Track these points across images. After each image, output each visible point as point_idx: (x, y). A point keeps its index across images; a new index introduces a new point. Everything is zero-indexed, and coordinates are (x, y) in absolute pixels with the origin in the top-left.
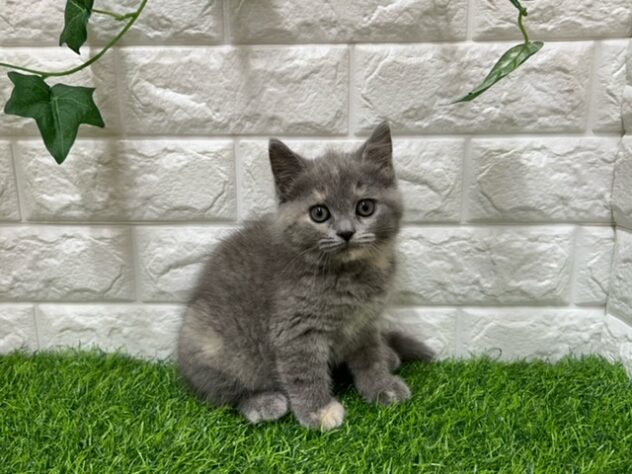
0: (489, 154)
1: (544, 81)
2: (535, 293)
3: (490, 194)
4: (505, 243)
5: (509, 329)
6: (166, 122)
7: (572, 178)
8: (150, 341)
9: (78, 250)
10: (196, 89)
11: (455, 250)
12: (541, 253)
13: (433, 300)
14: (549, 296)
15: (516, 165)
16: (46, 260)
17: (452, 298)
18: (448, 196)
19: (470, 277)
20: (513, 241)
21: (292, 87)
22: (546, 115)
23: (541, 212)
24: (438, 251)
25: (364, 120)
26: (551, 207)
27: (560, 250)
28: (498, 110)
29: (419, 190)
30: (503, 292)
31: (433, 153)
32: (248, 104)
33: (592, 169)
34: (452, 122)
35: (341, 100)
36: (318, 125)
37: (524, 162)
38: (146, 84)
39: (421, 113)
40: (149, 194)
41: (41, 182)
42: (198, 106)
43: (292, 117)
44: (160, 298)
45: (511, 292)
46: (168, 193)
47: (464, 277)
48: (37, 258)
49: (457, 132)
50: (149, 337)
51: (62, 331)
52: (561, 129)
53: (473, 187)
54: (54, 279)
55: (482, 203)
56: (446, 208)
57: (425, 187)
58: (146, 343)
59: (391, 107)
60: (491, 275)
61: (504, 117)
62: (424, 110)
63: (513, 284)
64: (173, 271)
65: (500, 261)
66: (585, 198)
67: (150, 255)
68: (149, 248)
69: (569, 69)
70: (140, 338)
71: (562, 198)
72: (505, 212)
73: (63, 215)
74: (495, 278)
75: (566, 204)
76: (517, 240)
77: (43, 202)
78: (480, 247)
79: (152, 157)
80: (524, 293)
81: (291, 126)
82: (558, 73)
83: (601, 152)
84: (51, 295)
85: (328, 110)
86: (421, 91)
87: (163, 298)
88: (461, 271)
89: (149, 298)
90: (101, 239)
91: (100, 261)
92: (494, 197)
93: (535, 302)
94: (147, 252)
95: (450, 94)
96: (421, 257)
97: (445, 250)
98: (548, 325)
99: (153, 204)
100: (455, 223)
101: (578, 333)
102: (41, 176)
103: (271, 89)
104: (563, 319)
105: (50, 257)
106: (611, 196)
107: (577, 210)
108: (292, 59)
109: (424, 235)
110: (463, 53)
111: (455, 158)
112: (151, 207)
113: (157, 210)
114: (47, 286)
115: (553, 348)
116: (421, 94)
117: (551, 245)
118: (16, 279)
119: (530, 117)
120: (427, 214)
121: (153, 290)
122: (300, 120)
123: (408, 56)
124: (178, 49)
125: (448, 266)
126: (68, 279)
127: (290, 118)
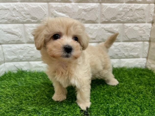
0: (127, 27)
1: (139, 12)
2: (135, 56)
4: (130, 45)
5: (129, 63)
7: (143, 32)
10: (66, 13)
11: (120, 47)
12: (136, 47)
13: (115, 58)
14: (137, 56)
16: (31, 52)
17: (118, 57)
21: (87, 12)
22: (139, 19)
24: (116, 47)
25: (102, 20)
26: (138, 38)
27: (140, 47)
28: (129, 18)
31: (116, 27)
32: (78, 16)
33: (147, 30)
34: (120, 21)
35: (98, 15)
36: (93, 21)
37: (134, 29)
38: (55, 11)
39: (114, 18)
42: (67, 16)
45: (130, 55)
47: (121, 53)
48: (29, 51)
49: (121, 22)
51: (35, 67)
52: (141, 22)
53: (124, 34)
54: (33, 56)
55: (125, 37)
59: (108, 17)
61: (131, 19)
63: (131, 54)
65: (128, 49)
66: (145, 36)
69: (144, 9)
71: (141, 36)
72: (130, 39)
74: (127, 53)
75: (141, 38)
76: (132, 45)
78: (125, 46)
80: (132, 55)
81: (87, 21)
82: (142, 10)
83: (148, 27)
84: (32, 60)
85: (95, 17)
88: (121, 51)
92: (128, 36)
93: (134, 57)
95: (120, 14)
97: (118, 47)
98: (137, 62)
100: (120, 42)
101: (142, 63)
103: (83, 13)
104: (139, 60)
106: (150, 36)
107: (143, 39)
108: (88, 6)
110: (123, 6)
111: (121, 28)
114: (31, 58)
116: (115, 14)
117: (138, 46)
118: (24, 56)
119: (136, 19)
122: (89, 20)
123: (112, 6)
124: (63, 4)
125: (118, 50)
126: (36, 56)
127: (87, 19)
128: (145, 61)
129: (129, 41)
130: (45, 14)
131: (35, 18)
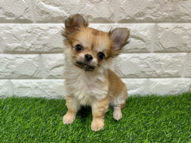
0: (163, 29)
1: (184, 4)
2: (173, 74)
3: (162, 43)
4: (165, 59)
5: (163, 85)
6: (50, 17)
7: (189, 38)
8: (48, 91)
9: (22, 62)
10: (61, 5)
11: (148, 61)
12: (176, 62)
13: (140, 77)
14: (176, 75)
15: (172, 33)
16: (11, 66)
17: (146, 76)
18: (148, 43)
19: (153, 70)
20: (167, 58)
21: (96, 4)
22: (183, 16)
23: (177, 49)
24: (143, 61)
25: (121, 17)
26: (181, 47)
27: (182, 61)
28: (168, 14)
29: (139, 42)
30: (162, 74)
31: (144, 29)
32: (80, 11)
34: (151, 18)
35: (113, 10)
36: (105, 19)
37: (174, 32)
38: (42, 3)
39: (141, 15)
40: (45, 43)
41: (6, 39)
42: (61, 11)
43: (96, 16)
44: (51, 77)
45: (164, 74)
46: (52, 43)
47: (151, 69)
48: (8, 65)
49: (153, 21)
50: (48, 89)
51: (19, 88)
52: (188, 21)
53: (156, 40)
54: (15, 72)
55: (159, 46)
56: (147, 48)
57: (141, 41)
58: (47, 91)
59: (131, 12)
60: (159, 69)
61: (170, 16)
62: (142, 14)
63: (166, 71)
64: (55, 69)
65: (162, 64)
67: (47, 63)
68: (46, 61)
70: (45, 90)
71: (185, 44)
72: (166, 49)
73: (15, 50)
74: (161, 70)
75: (186, 46)
76: (169, 58)
77: (8, 46)
78: (157, 60)
79: (46, 30)
80: (169, 74)
81: (95, 19)
84: (14, 77)
85: (108, 13)
86: (142, 7)
87: (52, 77)
88: (150, 67)
89: (47, 77)
90: (30, 58)
91: (30, 66)
92: (163, 44)
93: (170, 76)
94: (45, 63)
95: (152, 8)
96: (137, 63)
97: (145, 61)
98: (175, 83)
99: (47, 46)
100: (149, 52)
101: (184, 86)
102: (6, 37)
103: (88, 5)
104: (179, 81)
105: (12, 65)
107: (189, 48)
109: (139, 56)
111: (151, 31)
112: (46, 48)
113: (48, 49)
114: (12, 74)
115: (176, 90)
116: (142, 8)
117: (179, 59)
119: (178, 16)
120: (140, 50)
121: (49, 75)
122: (98, 17)
125: (146, 66)
126: (19, 72)
127: (95, 16)
128: (188, 82)
129: (165, 51)
130: (26, 8)
131: (12, 15)
